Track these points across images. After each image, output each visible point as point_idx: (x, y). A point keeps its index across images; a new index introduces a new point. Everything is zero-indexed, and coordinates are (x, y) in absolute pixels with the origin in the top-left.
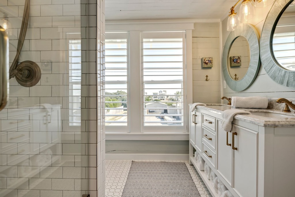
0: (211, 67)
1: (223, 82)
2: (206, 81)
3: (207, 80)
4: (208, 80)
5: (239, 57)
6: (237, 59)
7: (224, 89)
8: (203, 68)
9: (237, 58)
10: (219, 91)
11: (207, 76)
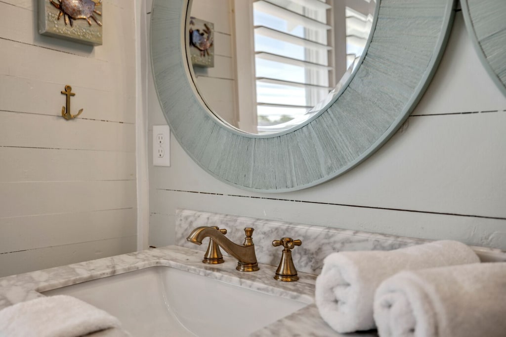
0: (93, 40)
1: (149, 133)
2: (63, 121)
3: (66, 113)
4: (75, 117)
5: (208, 29)
6: (201, 31)
7: (154, 170)
8: (48, 38)
9: (202, 28)
10: (130, 179)
11: (68, 88)
